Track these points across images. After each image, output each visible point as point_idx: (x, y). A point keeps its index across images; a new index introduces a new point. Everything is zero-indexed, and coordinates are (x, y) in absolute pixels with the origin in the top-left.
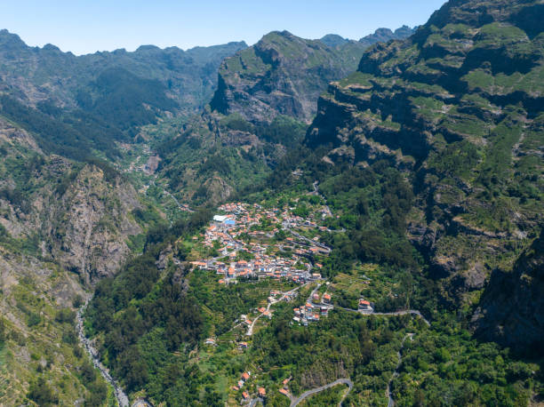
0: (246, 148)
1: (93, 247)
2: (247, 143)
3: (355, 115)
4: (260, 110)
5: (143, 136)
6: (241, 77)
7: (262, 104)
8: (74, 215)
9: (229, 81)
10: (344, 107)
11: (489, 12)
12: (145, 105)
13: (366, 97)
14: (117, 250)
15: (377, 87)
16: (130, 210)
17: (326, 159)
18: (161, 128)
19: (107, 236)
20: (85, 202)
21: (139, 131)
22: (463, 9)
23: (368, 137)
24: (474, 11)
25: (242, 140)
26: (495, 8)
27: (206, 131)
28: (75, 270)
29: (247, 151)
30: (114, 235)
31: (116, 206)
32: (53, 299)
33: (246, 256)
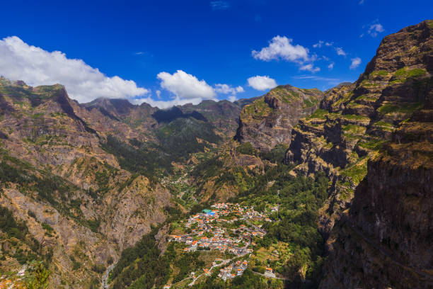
0: (251, 167)
1: (128, 227)
2: (253, 163)
3: (313, 140)
4: (264, 140)
5: (193, 160)
6: (253, 118)
7: (266, 136)
8: (121, 205)
9: (245, 121)
10: (306, 135)
11: (401, 60)
12: (198, 139)
13: (321, 127)
14: (142, 230)
15: (328, 120)
16: (162, 206)
17: (292, 173)
18: (206, 155)
19: (138, 220)
20: (130, 198)
21: (191, 157)
22: (383, 60)
23: (317, 155)
24: (392, 60)
25: (249, 162)
26: (406, 56)
27: (228, 155)
28: (115, 241)
29: (251, 169)
30: (143, 220)
31: (152, 202)
32: (95, 257)
33: (209, 235)
